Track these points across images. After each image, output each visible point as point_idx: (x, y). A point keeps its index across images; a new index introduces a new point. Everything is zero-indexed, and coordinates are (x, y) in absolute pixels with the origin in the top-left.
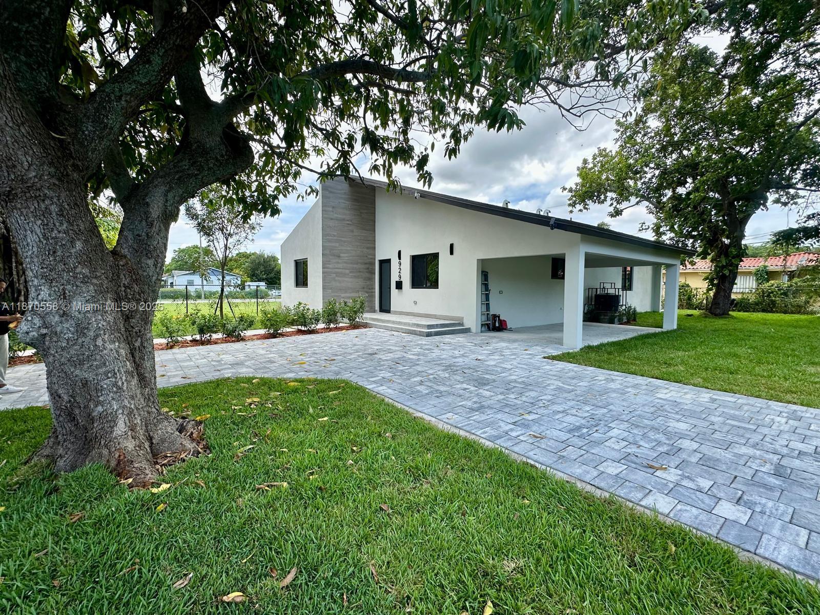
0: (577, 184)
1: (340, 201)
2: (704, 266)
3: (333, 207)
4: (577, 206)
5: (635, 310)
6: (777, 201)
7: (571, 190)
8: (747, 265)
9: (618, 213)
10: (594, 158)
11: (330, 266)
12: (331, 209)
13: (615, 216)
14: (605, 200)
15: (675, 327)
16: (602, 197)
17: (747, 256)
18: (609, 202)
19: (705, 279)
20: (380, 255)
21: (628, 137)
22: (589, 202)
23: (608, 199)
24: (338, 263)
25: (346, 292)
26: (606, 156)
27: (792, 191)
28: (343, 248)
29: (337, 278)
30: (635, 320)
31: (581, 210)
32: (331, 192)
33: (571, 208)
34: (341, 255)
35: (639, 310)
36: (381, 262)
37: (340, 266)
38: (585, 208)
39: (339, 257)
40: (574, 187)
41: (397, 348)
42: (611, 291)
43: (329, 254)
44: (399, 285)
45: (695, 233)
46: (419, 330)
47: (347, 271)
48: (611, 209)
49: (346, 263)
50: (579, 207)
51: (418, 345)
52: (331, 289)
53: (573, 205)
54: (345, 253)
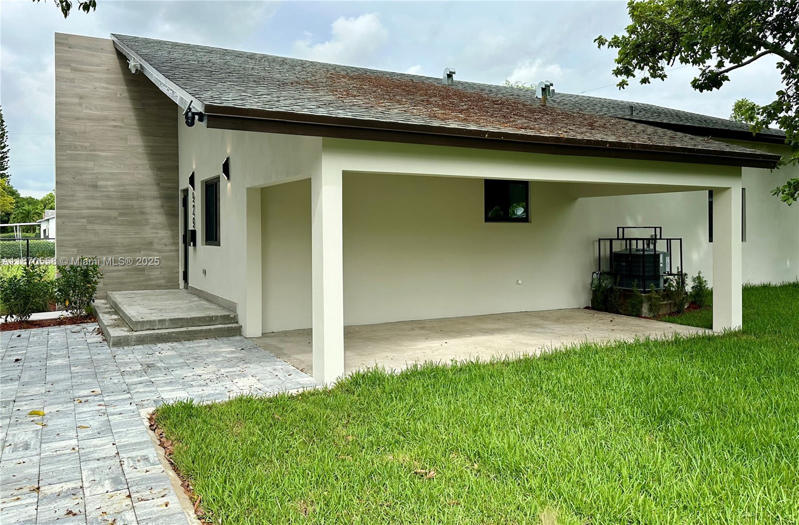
1: (97, 84)
3: (81, 98)
4: (636, 72)
7: (615, 43)
11: (75, 204)
12: (76, 100)
24: (93, 198)
28: (105, 171)
29: (89, 227)
31: (645, 81)
32: (74, 70)
33: (621, 78)
34: (100, 183)
37: (99, 203)
38: (654, 76)
39: (95, 187)
40: (623, 36)
44: (194, 239)
47: (114, 213)
49: (108, 197)
50: (639, 74)
53: (625, 72)
54: (107, 180)
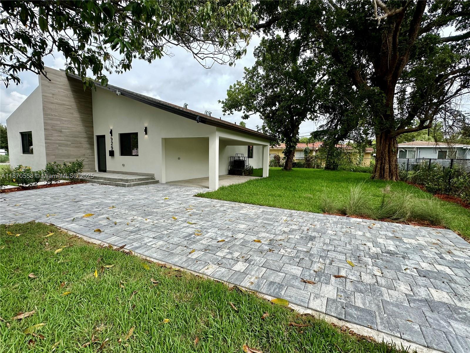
0: (226, 100)
1: (60, 90)
2: (283, 146)
3: (53, 94)
4: (227, 111)
5: (252, 168)
6: (310, 118)
7: (223, 102)
8: (299, 146)
9: (246, 117)
10: (235, 86)
11: (53, 138)
12: (51, 95)
13: (245, 119)
14: (241, 109)
15: (268, 176)
16: (240, 108)
17: (299, 142)
18: (243, 111)
19: (283, 153)
20: (98, 132)
21: (250, 77)
22: (233, 110)
23: (243, 109)
24: (60, 136)
25: (69, 158)
26: (240, 85)
27: (315, 114)
28: (65, 125)
29: (59, 148)
30: (252, 173)
31: (229, 114)
33: (224, 113)
34: (63, 130)
35: (254, 168)
36: (99, 137)
37: (63, 138)
38: (231, 113)
39: (61, 132)
40: (225, 101)
41: (100, 196)
42: (241, 158)
43: (49, 129)
44: (112, 153)
45: (279, 130)
46: (122, 183)
47: (69, 143)
48: (243, 115)
49: (67, 136)
50: (228, 112)
51: (117, 193)
52: (54, 155)
53: (225, 111)
54: (66, 129)
